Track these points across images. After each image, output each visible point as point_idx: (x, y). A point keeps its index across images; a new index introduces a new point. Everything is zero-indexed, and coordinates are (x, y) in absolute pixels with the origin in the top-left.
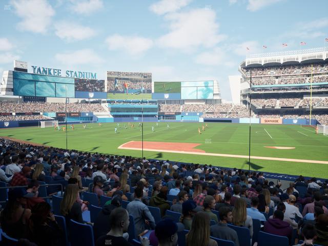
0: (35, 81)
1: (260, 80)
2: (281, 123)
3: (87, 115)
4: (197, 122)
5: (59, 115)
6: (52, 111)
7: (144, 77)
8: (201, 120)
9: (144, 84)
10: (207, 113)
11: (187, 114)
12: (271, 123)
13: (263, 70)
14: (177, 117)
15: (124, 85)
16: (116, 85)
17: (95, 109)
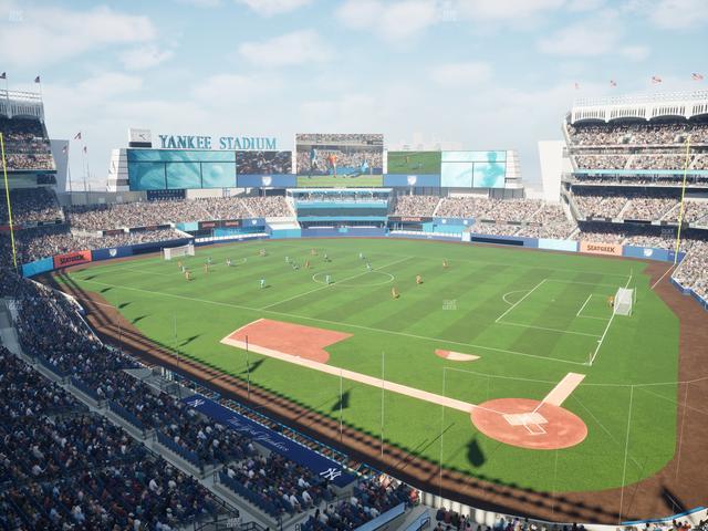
0: (165, 163)
1: (597, 156)
2: (620, 254)
3: (254, 222)
4: (458, 242)
5: (204, 226)
6: (193, 217)
7: (369, 143)
8: (466, 237)
9: (367, 155)
10: (483, 221)
11: (444, 221)
12: (600, 252)
13: (610, 131)
14: (425, 225)
15: (329, 160)
16: (314, 160)
17: (272, 210)
